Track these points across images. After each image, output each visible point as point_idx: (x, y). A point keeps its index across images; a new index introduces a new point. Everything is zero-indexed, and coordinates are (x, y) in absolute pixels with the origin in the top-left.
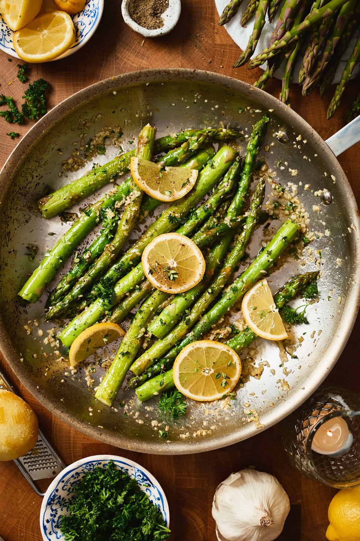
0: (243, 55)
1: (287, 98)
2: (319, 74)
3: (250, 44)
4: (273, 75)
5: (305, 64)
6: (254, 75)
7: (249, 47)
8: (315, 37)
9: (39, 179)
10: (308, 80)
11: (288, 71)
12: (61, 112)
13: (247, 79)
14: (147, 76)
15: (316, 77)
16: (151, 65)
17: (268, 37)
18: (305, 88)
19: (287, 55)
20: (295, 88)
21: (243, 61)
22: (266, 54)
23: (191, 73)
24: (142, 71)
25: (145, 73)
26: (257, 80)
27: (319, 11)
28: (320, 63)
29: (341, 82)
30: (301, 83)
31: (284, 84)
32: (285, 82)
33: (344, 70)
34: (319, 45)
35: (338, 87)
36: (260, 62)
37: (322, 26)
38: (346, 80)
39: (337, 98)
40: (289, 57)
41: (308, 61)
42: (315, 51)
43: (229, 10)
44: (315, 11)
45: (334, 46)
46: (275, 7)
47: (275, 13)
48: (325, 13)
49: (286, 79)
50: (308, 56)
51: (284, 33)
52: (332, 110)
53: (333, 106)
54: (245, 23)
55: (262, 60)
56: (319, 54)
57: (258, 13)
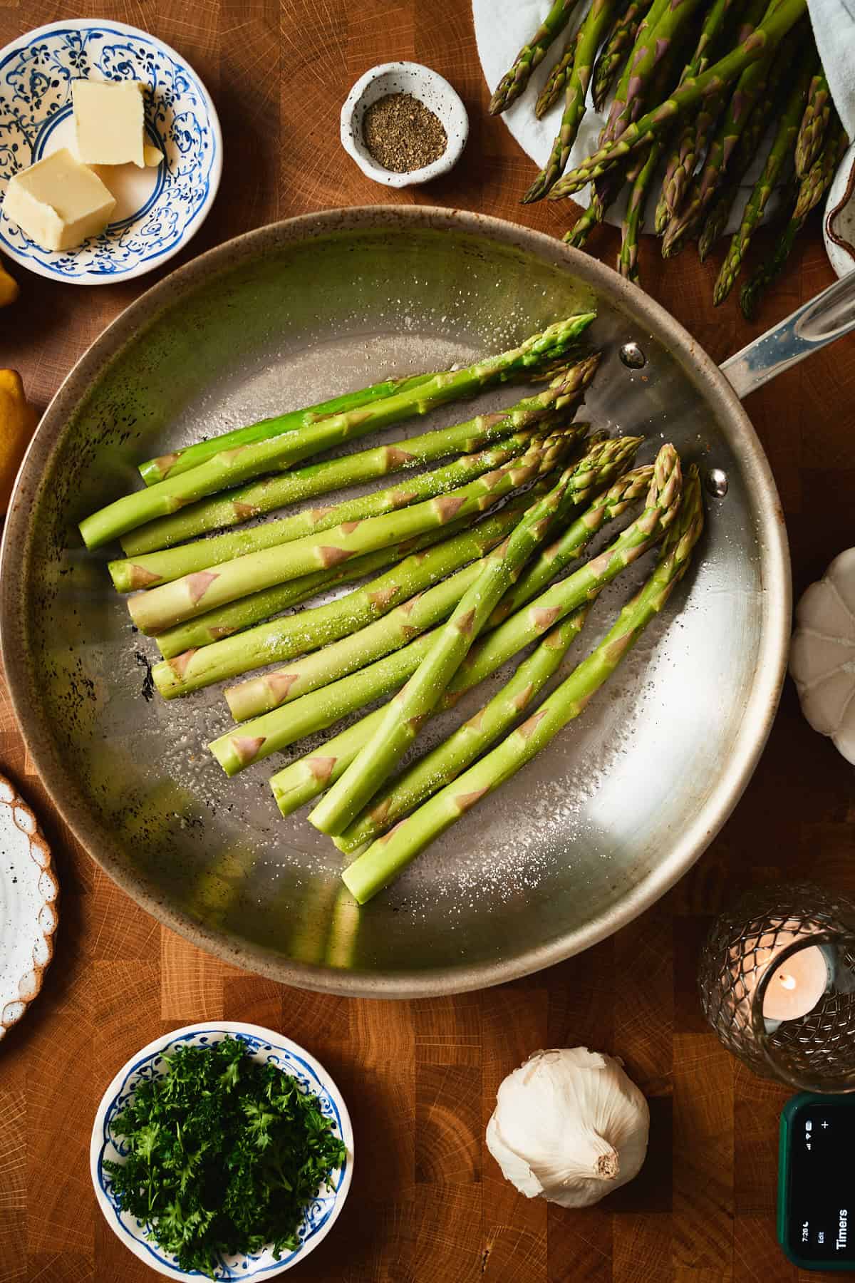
0: (540, 178)
1: (631, 263)
2: (696, 211)
3: (554, 154)
4: (603, 216)
5: (668, 194)
6: (563, 218)
7: (552, 161)
8: (688, 136)
10: (673, 224)
11: (633, 208)
13: (550, 228)
14: (358, 220)
15: (691, 217)
17: (592, 138)
18: (667, 242)
19: (630, 176)
20: (649, 242)
21: (541, 190)
22: (587, 169)
23: (447, 217)
24: (346, 209)
26: (571, 229)
27: (697, 81)
28: (698, 190)
29: (741, 227)
30: (660, 232)
31: (626, 236)
32: (628, 230)
33: (748, 204)
34: (696, 153)
35: (735, 238)
36: (574, 185)
37: (701, 114)
38: (752, 224)
39: (734, 260)
40: (635, 179)
41: (674, 185)
42: (687, 165)
43: (509, 84)
44: (689, 82)
45: (725, 157)
46: (605, 80)
47: (606, 91)
48: (709, 86)
49: (628, 224)
50: (673, 177)
51: (627, 127)
52: (724, 286)
53: (725, 278)
54: (543, 112)
55: (578, 183)
56: (697, 171)
57: (571, 92)
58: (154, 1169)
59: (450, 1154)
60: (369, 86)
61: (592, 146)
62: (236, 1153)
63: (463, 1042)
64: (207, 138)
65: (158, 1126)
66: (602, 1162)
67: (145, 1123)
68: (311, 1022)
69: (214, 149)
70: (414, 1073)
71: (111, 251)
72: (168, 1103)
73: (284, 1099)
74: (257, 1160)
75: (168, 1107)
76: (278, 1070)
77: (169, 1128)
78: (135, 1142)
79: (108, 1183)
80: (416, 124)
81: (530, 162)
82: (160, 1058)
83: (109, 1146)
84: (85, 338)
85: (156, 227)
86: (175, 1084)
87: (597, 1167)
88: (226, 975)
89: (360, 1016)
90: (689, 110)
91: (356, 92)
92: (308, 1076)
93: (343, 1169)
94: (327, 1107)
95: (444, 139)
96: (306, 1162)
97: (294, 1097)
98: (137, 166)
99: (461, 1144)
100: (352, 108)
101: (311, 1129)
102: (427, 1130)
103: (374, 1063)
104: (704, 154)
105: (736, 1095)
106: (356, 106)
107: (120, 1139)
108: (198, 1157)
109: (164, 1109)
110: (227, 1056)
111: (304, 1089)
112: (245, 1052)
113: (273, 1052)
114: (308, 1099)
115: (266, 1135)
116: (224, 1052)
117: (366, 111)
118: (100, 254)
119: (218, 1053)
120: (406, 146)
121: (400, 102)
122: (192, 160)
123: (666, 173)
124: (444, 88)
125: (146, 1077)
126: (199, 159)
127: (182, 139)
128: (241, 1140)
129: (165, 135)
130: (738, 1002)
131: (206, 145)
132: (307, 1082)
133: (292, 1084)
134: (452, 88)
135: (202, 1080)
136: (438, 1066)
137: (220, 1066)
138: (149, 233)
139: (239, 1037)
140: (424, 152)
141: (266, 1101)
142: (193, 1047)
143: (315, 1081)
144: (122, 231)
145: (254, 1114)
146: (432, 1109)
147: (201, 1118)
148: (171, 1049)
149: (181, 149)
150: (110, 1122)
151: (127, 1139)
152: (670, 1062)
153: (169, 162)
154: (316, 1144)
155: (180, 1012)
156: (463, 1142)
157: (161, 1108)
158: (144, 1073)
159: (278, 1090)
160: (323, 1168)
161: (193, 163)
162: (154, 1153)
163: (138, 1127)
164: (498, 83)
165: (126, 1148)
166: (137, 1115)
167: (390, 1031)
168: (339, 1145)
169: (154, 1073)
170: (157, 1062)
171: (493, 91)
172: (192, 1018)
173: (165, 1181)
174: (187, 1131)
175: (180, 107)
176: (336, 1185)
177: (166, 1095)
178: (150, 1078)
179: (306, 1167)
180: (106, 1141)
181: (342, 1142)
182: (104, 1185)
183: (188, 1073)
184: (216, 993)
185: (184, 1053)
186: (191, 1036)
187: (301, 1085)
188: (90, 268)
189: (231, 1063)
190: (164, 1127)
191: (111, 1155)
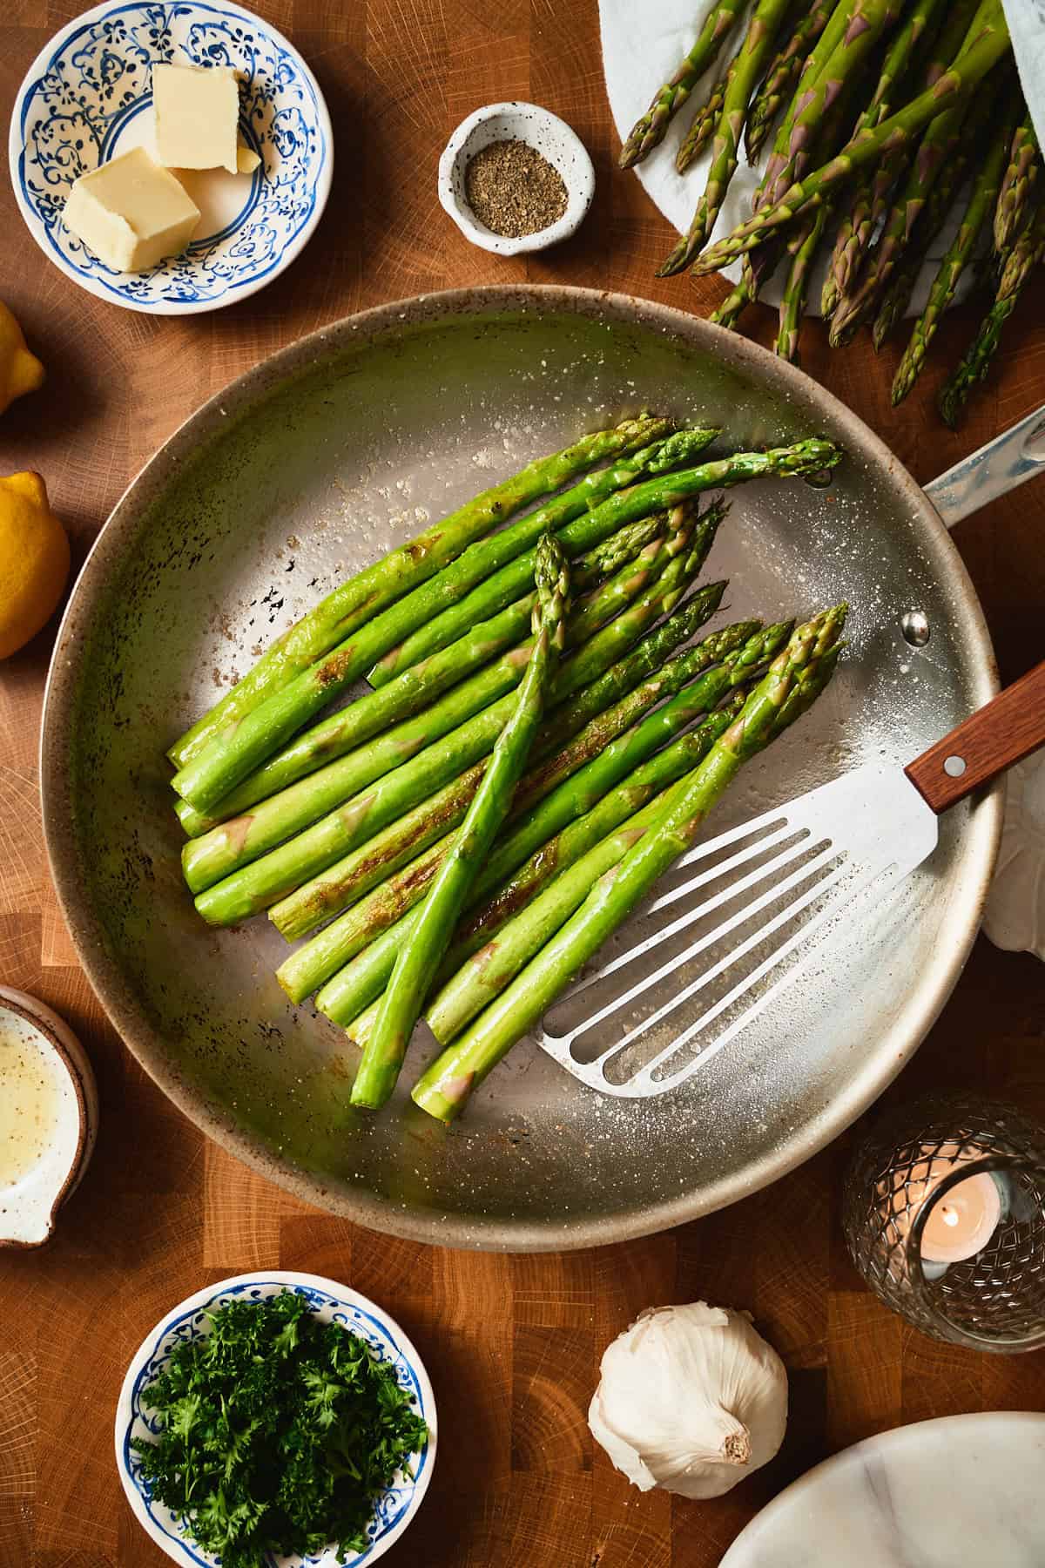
0: (681, 246)
1: (791, 352)
2: (871, 291)
3: (698, 218)
4: (757, 295)
5: (838, 269)
6: (708, 294)
7: (696, 225)
8: (863, 198)
9: (202, 545)
10: (844, 306)
11: (794, 284)
12: (265, 381)
13: (692, 305)
15: (865, 298)
16: (451, 270)
17: (745, 199)
18: (836, 328)
19: (792, 247)
20: (812, 325)
21: (682, 261)
22: (740, 238)
25: (481, 295)
26: (717, 309)
27: (875, 133)
28: (874, 264)
29: (926, 310)
30: (826, 316)
31: (785, 319)
32: (788, 312)
33: (934, 282)
34: (873, 220)
35: (919, 323)
36: (724, 258)
37: (880, 173)
38: (940, 308)
39: (918, 351)
40: (798, 250)
41: (845, 259)
42: (861, 235)
43: (645, 131)
44: (866, 134)
45: (909, 222)
46: (761, 127)
47: (762, 141)
48: (889, 139)
49: (788, 305)
50: (844, 249)
51: (789, 187)
52: (904, 382)
53: (906, 372)
54: (686, 165)
55: (728, 255)
56: (872, 242)
57: (719, 141)
58: (194, 1450)
59: (554, 1436)
60: (473, 131)
61: (744, 208)
62: (295, 1433)
63: (572, 1298)
64: (314, 141)
65: (199, 1398)
66: (730, 1443)
67: (183, 1394)
68: (386, 1272)
69: (323, 155)
70: (510, 1336)
71: (192, 275)
72: (210, 1370)
73: (353, 1367)
74: (319, 1442)
75: (212, 1375)
76: (345, 1331)
77: (212, 1401)
78: (170, 1417)
79: (136, 1467)
80: (530, 179)
81: (668, 225)
82: (202, 1315)
83: (139, 1421)
84: (122, 433)
85: (249, 247)
86: (220, 1347)
87: (724, 1449)
88: (283, 1214)
89: (446, 1266)
90: (865, 167)
91: (459, 138)
92: (383, 1339)
93: (424, 1452)
94: (405, 1377)
95: (564, 197)
96: (378, 1444)
97: (365, 1365)
98: (228, 172)
99: (567, 1424)
100: (453, 158)
101: (385, 1405)
102: (527, 1406)
103: (463, 1324)
104: (882, 220)
105: (904, 1368)
106: (458, 155)
107: (152, 1413)
108: (246, 1438)
109: (206, 1377)
110: (284, 1313)
111: (376, 1355)
112: (305, 1309)
113: (340, 1309)
114: (382, 1367)
115: (331, 1410)
116: (280, 1309)
117: (470, 162)
118: (179, 277)
119: (273, 1310)
120: (518, 204)
121: (511, 151)
122: (295, 167)
123: (835, 244)
124: (565, 135)
125: (184, 1338)
126: (305, 165)
127: (284, 141)
128: (300, 1417)
129: (263, 135)
130: (892, 1249)
131: (313, 149)
132: (381, 1347)
133: (362, 1349)
134: (575, 136)
135: (252, 1342)
136: (541, 1328)
137: (275, 1326)
138: (240, 254)
139: (299, 1290)
140: (539, 213)
141: (331, 1369)
142: (243, 1302)
143: (391, 1345)
144: (207, 251)
145: (316, 1385)
146: (534, 1380)
147: (252, 1388)
148: (216, 1305)
149: (282, 153)
150: (140, 1392)
151: (160, 1413)
152: (824, 1328)
153: (266, 169)
154: (392, 1423)
155: (227, 1258)
156: (571, 1422)
157: (202, 1376)
158: (181, 1333)
159: (344, 1357)
160: (400, 1452)
161: (297, 171)
162: (193, 1431)
163: (174, 1399)
164: (631, 130)
165: (158, 1424)
166: (172, 1385)
167: (484, 1286)
168: (418, 1423)
169: (195, 1333)
170: (199, 1319)
171: (624, 139)
172: (241, 1265)
173: (206, 1466)
174: (234, 1405)
175: (283, 101)
176: (415, 1473)
177: (209, 1359)
178: (190, 1338)
179: (378, 1450)
180: (135, 1415)
181: (422, 1420)
182: (132, 1469)
183: (235, 1334)
184: (272, 1235)
185: (231, 1309)
186: (240, 1289)
187: (374, 1350)
188: (167, 294)
189: (288, 1322)
190: (206, 1400)
191: (140, 1431)
